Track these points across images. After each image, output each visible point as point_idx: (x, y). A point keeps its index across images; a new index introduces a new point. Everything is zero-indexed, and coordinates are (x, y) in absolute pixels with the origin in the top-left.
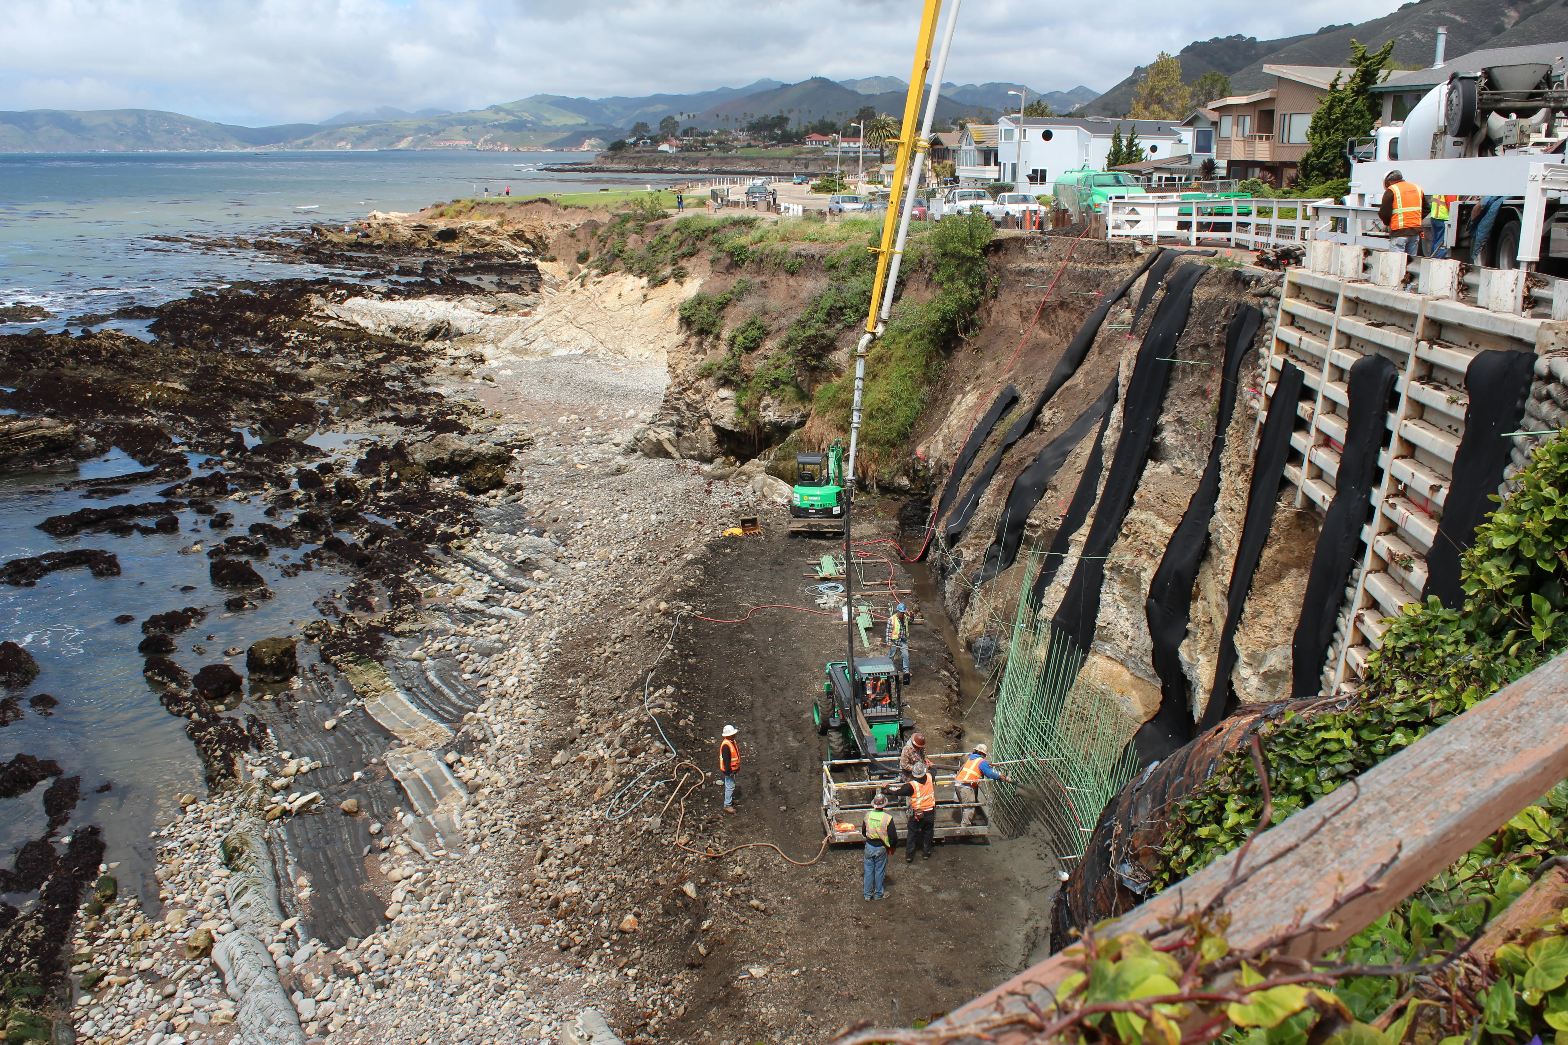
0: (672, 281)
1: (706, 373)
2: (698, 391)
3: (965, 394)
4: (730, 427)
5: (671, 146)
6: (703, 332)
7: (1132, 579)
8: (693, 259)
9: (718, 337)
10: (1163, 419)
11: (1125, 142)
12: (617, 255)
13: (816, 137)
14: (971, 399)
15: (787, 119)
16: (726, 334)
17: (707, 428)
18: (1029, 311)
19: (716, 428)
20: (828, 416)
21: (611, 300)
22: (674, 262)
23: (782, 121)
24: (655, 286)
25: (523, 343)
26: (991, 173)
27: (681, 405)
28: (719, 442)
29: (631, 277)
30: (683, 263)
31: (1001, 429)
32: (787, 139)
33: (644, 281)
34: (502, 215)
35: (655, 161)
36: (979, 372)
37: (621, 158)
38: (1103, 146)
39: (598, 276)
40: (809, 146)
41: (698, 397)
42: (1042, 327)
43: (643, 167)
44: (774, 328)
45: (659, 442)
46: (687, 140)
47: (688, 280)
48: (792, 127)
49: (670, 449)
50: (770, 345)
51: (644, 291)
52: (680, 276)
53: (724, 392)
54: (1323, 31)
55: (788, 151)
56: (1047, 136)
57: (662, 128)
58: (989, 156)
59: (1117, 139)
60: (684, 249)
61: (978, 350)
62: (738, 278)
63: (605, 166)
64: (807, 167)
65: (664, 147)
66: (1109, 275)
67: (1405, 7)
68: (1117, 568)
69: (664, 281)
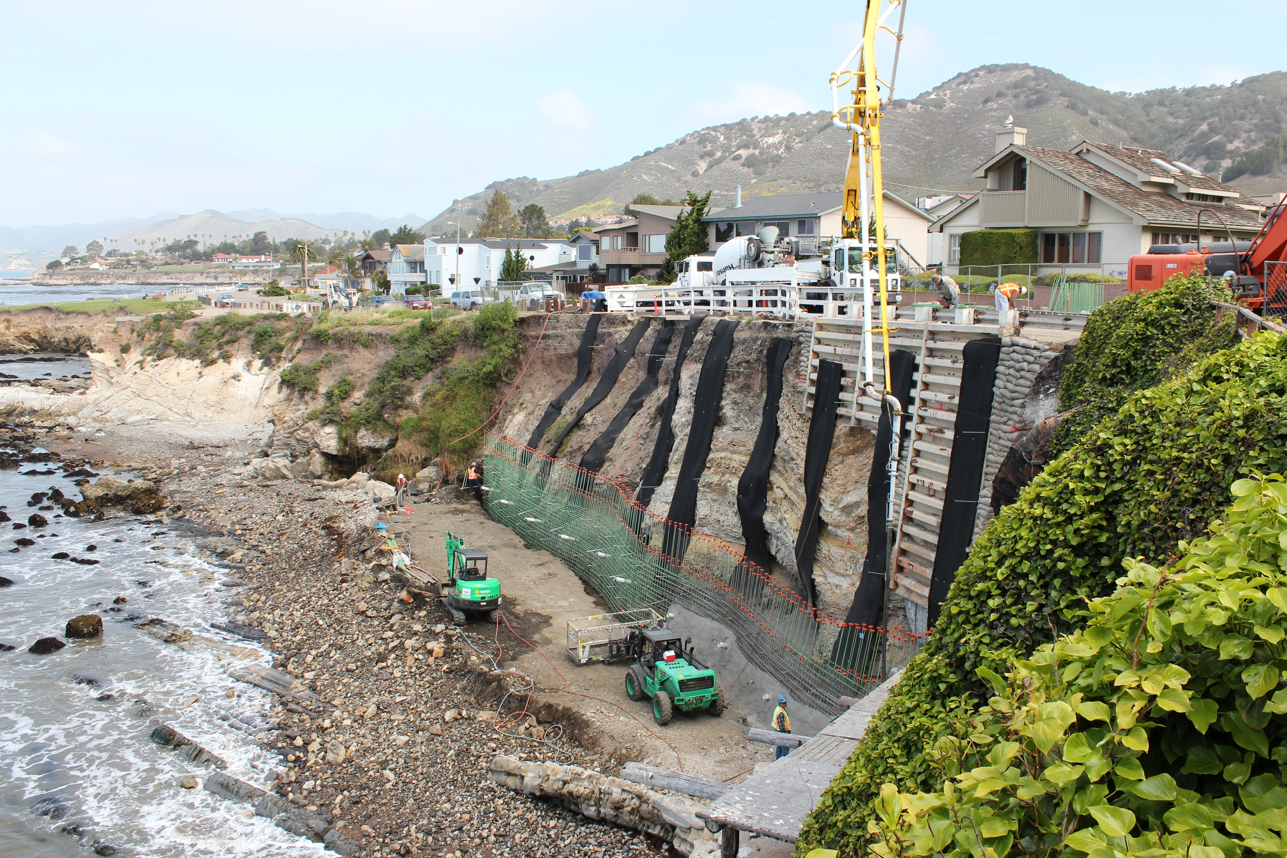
0: (221, 361)
1: (312, 417)
2: (307, 430)
3: (514, 415)
4: (335, 453)
5: (101, 264)
6: (305, 390)
7: (722, 489)
8: (236, 345)
9: (316, 392)
10: (723, 403)
11: (513, 254)
12: (168, 345)
13: (221, 255)
14: (520, 417)
15: (196, 242)
16: (323, 390)
17: (318, 455)
18: (551, 361)
19: (325, 454)
20: (413, 438)
21: (171, 377)
22: (220, 347)
23: (192, 243)
24: (208, 365)
25: (99, 413)
26: (418, 278)
27: (293, 442)
28: (326, 465)
29: (184, 360)
30: (226, 348)
31: (552, 433)
32: (197, 257)
33: (197, 362)
34: (8, 321)
35: (88, 277)
36: (521, 401)
37: (59, 274)
38: (497, 257)
39: (154, 360)
40: (216, 262)
41: (307, 434)
42: (561, 369)
43: (78, 282)
44: (359, 384)
45: (278, 468)
46: (112, 260)
47: (233, 360)
48: (200, 248)
49: (286, 472)
50: (358, 395)
51: (199, 370)
52: (226, 358)
53: (330, 429)
54: (581, 175)
55: (201, 266)
56: (461, 251)
57: (88, 250)
58: (417, 265)
59: (508, 253)
60: (226, 338)
61: (518, 388)
62: (325, 352)
63: (45, 282)
64: (216, 278)
65: (95, 266)
66: (610, 334)
67: (634, 159)
68: (709, 485)
69: (213, 362)
